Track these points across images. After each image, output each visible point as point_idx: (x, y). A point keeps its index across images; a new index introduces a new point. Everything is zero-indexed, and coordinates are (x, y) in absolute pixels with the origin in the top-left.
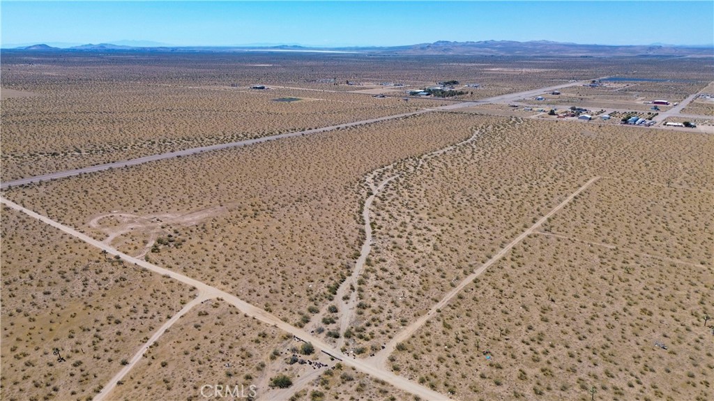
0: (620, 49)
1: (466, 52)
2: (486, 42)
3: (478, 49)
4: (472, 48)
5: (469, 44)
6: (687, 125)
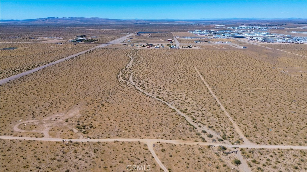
0: (127, 21)
1: (66, 22)
2: (72, 18)
3: (70, 21)
4: (68, 21)
5: (64, 18)
6: (189, 47)
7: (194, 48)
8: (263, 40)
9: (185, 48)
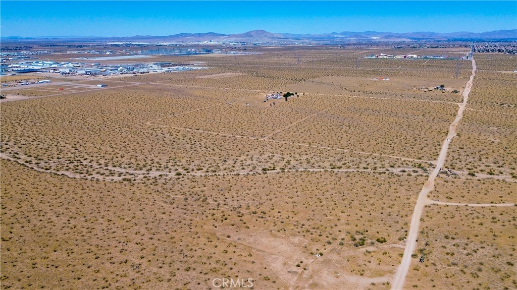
7: (9, 98)
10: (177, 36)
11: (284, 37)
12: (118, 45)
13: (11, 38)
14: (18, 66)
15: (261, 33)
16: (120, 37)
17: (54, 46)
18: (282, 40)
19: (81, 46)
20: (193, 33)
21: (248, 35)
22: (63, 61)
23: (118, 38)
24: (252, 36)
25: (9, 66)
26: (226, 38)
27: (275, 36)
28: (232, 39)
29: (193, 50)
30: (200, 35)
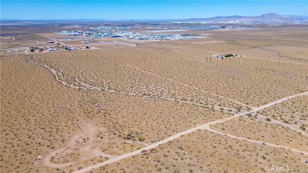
6: (87, 48)
7: (92, 48)
8: (140, 38)
9: (83, 49)
10: (214, 18)
11: (290, 18)
12: (176, 24)
13: (131, 20)
14: (116, 34)
15: (273, 15)
16: (181, 19)
17: (145, 24)
18: (288, 20)
19: (157, 25)
20: (225, 16)
21: (263, 16)
22: (137, 32)
23: (181, 20)
24: (265, 17)
25: (113, 34)
26: (246, 19)
27: (283, 18)
28: (250, 20)
29: (214, 27)
30: (229, 17)
